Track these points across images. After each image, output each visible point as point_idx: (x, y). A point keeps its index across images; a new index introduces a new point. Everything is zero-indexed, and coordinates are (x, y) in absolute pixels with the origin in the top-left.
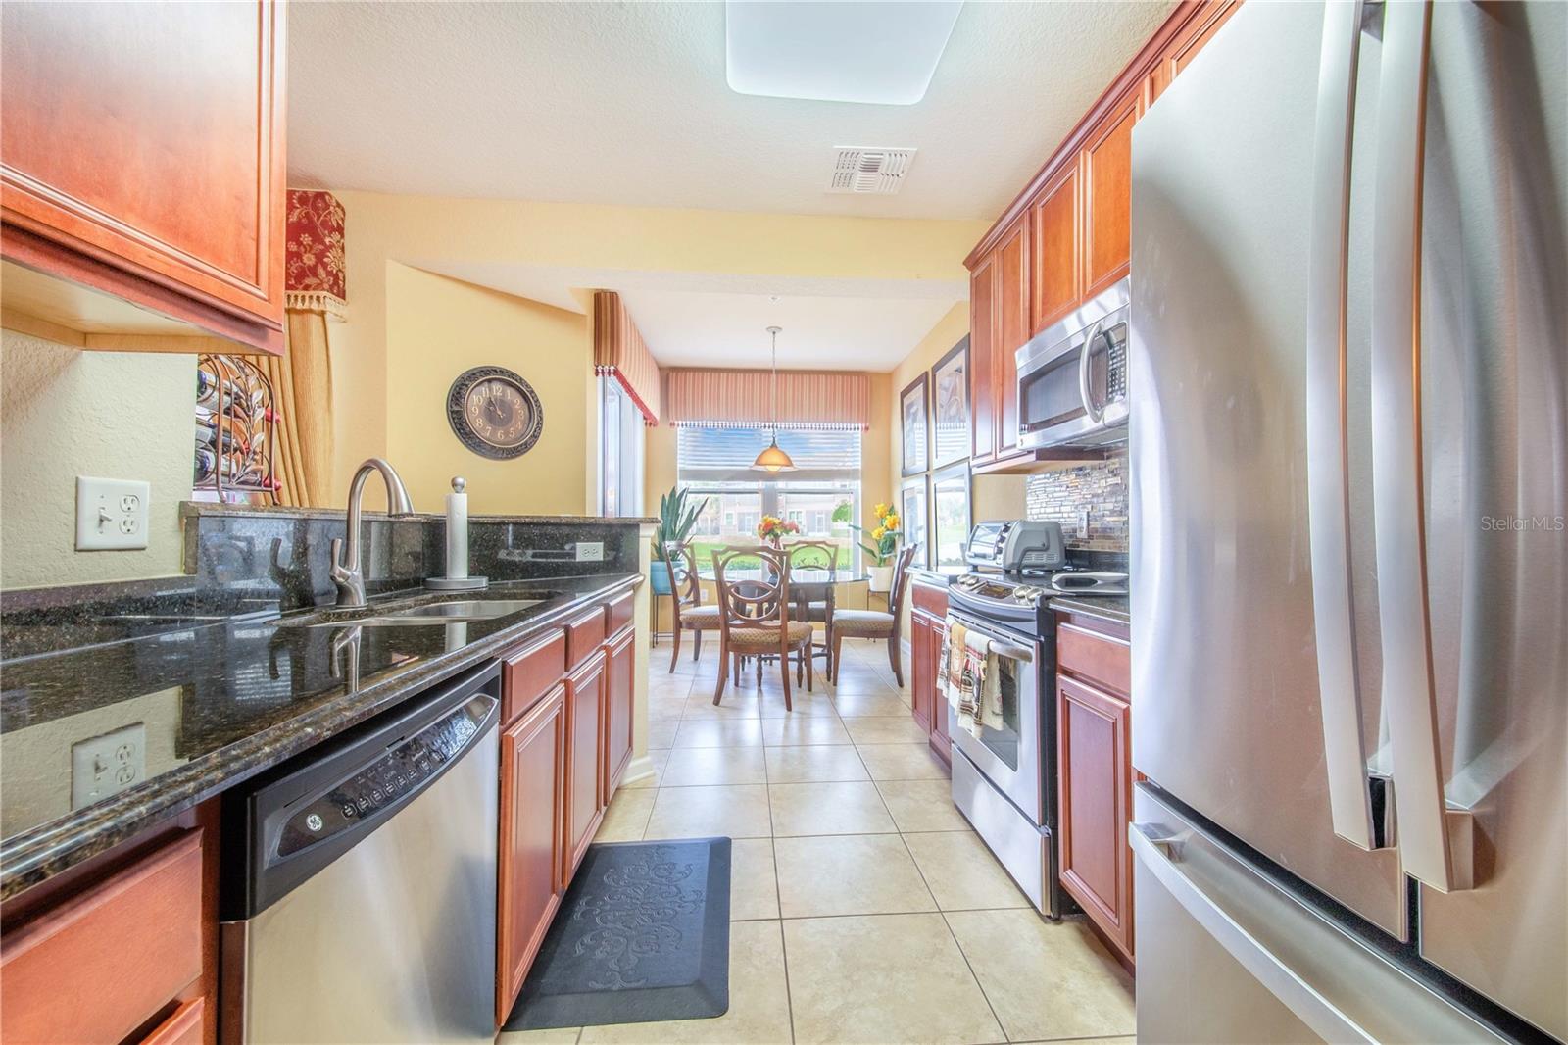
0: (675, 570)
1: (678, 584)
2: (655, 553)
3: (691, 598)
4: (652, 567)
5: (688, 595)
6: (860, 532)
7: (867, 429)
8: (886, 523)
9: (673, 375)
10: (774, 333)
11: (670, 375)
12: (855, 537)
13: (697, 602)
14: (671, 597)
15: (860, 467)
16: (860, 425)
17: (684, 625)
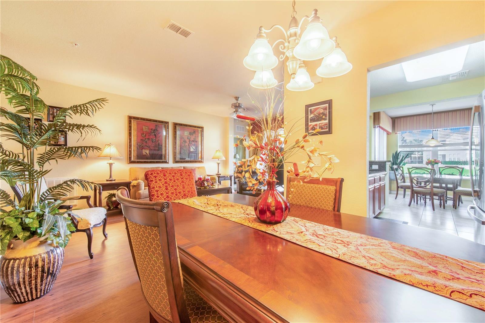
0: (397, 173)
1: (398, 177)
2: (390, 169)
3: (402, 181)
4: (389, 172)
5: (401, 180)
9: (396, 120)
10: (433, 106)
11: (395, 120)
13: (404, 182)
14: (396, 181)
17: (399, 187)
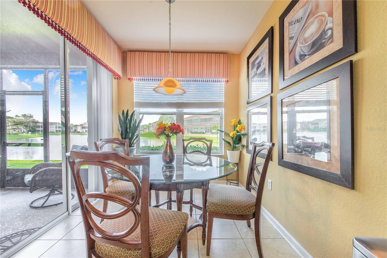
6: (223, 133)
7: (227, 81)
8: (238, 129)
12: (221, 136)
15: (224, 101)
16: (224, 80)
